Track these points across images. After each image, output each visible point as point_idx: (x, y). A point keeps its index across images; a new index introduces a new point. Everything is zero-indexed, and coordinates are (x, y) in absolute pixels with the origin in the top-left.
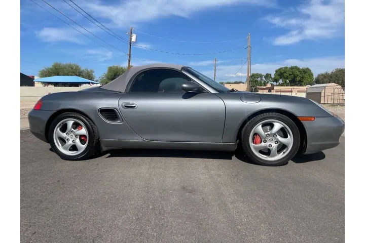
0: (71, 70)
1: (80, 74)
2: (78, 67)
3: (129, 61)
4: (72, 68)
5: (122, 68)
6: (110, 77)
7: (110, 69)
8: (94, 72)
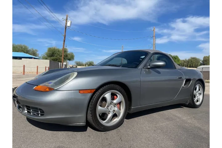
0: (21, 49)
1: (27, 52)
2: (26, 47)
3: (64, 41)
4: (22, 48)
5: (58, 49)
6: (49, 55)
7: (50, 49)
8: (37, 51)
